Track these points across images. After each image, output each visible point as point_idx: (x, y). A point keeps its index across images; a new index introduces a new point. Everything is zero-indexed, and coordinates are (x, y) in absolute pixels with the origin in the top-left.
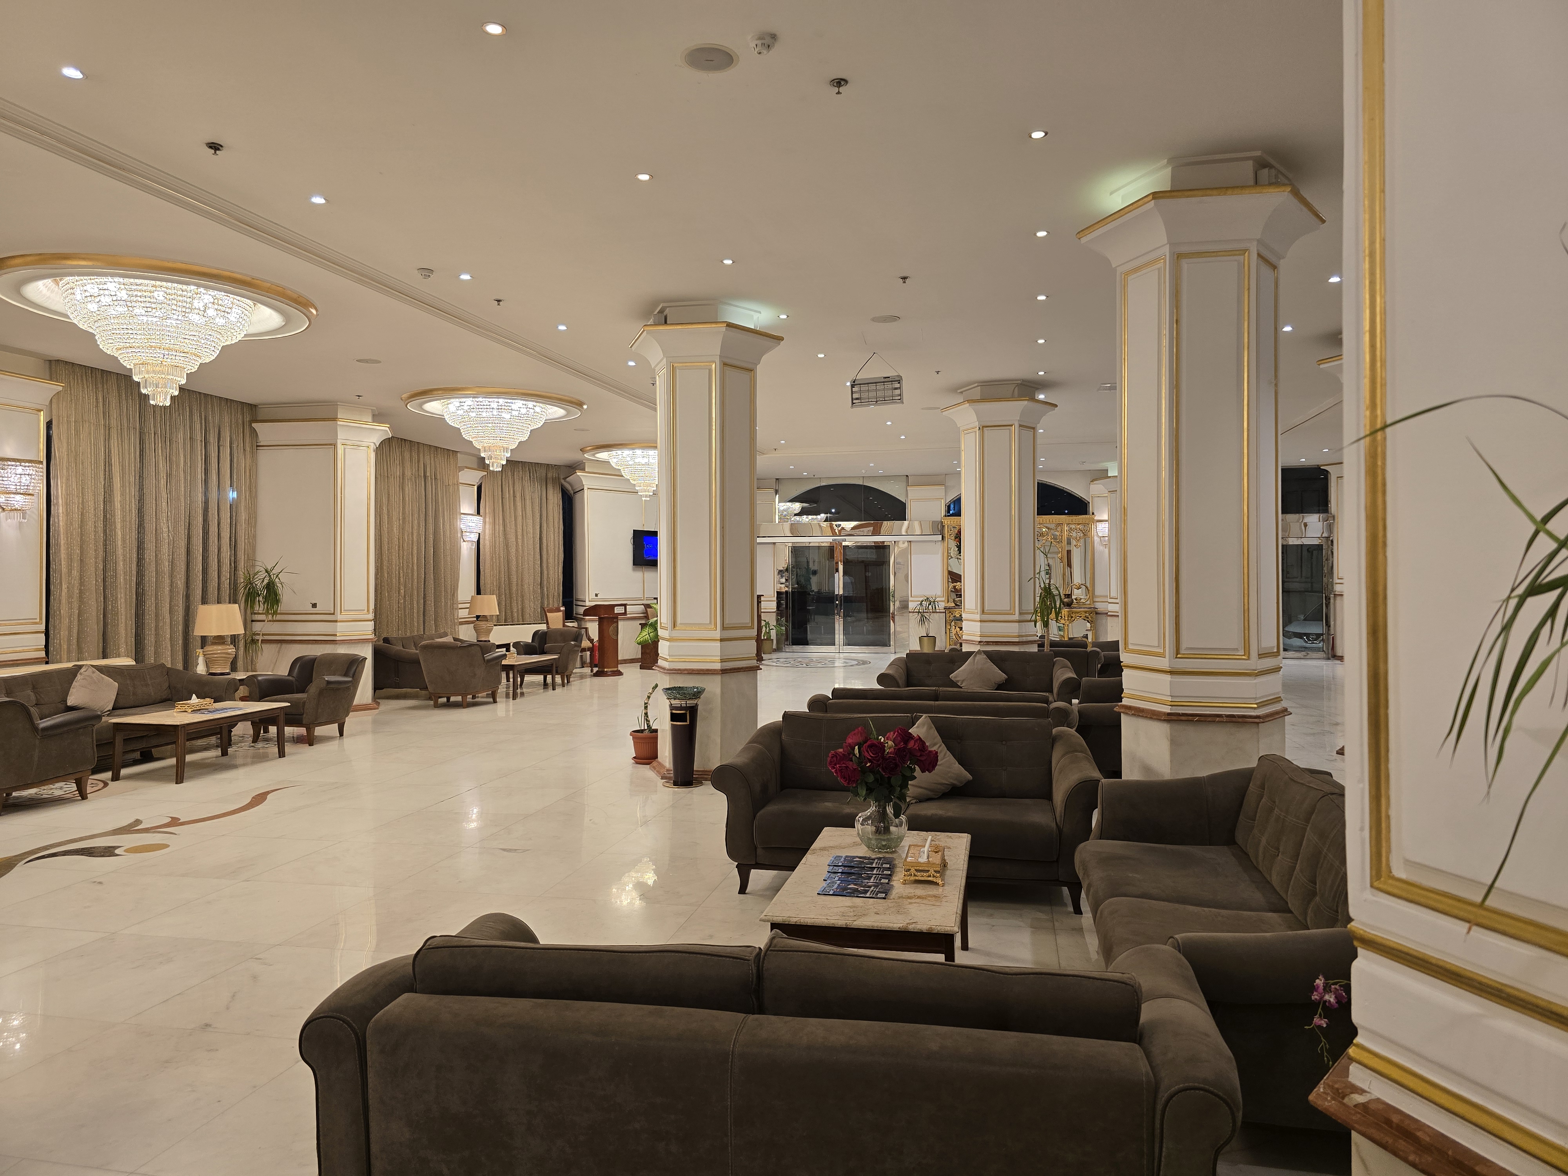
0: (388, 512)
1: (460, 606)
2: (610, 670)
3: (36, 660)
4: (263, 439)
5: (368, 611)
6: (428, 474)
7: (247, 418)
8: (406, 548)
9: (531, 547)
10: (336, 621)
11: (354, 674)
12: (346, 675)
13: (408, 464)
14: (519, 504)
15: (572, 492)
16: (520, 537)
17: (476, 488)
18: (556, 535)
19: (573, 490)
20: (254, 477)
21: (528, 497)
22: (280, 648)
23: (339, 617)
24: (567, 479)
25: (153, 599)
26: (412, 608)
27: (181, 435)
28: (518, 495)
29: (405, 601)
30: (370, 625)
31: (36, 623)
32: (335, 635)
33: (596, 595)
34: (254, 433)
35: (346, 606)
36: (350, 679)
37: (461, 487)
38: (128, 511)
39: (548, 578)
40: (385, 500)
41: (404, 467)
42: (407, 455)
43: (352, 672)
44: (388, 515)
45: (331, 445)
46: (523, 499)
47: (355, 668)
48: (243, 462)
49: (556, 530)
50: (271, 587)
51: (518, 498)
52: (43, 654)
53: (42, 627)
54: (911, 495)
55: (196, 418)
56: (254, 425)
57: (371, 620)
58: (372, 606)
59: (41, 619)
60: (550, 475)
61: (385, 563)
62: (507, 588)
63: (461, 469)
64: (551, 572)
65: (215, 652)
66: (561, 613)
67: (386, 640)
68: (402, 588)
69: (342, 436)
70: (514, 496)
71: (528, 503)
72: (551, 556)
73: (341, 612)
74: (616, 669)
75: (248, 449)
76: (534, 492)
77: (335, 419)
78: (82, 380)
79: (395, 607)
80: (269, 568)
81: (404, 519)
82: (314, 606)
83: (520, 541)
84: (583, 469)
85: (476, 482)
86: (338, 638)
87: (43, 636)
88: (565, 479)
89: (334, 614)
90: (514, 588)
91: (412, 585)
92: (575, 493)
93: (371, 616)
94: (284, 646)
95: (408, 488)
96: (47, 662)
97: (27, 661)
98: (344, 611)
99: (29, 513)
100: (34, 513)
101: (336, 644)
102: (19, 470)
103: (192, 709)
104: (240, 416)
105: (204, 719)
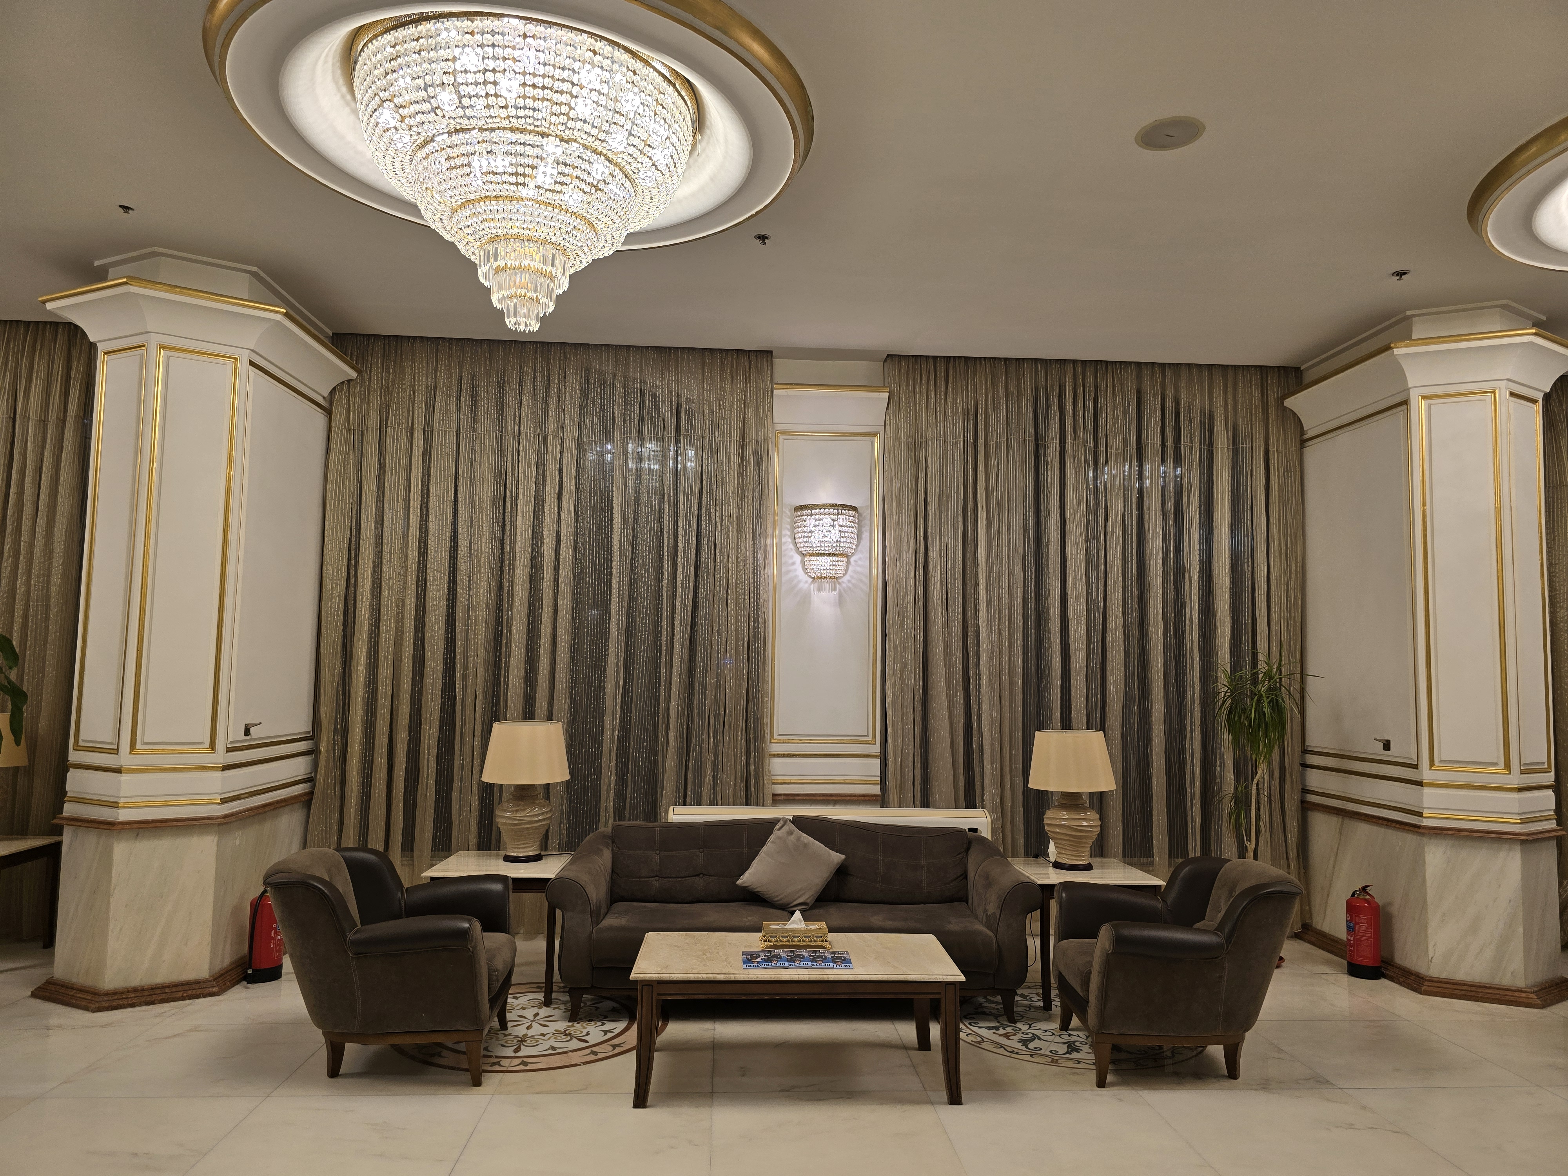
3: (863, 798)
4: (1311, 426)
5: (1511, 766)
7: (1276, 394)
10: (1421, 784)
22: (1342, 826)
23: (1427, 774)
31: (867, 743)
32: (1420, 814)
34: (1294, 419)
45: (1396, 407)
52: (876, 790)
53: (876, 749)
56: (1288, 402)
59: (874, 736)
65: (1057, 822)
73: (1431, 764)
82: (1387, 746)
86: (1426, 823)
87: (877, 762)
89: (1417, 767)
94: (1350, 824)
96: (882, 801)
97: (848, 798)
98: (1442, 761)
99: (849, 581)
100: (861, 581)
101: (1422, 834)
102: (827, 520)
103: (770, 941)
104: (1257, 394)
105: (700, 976)
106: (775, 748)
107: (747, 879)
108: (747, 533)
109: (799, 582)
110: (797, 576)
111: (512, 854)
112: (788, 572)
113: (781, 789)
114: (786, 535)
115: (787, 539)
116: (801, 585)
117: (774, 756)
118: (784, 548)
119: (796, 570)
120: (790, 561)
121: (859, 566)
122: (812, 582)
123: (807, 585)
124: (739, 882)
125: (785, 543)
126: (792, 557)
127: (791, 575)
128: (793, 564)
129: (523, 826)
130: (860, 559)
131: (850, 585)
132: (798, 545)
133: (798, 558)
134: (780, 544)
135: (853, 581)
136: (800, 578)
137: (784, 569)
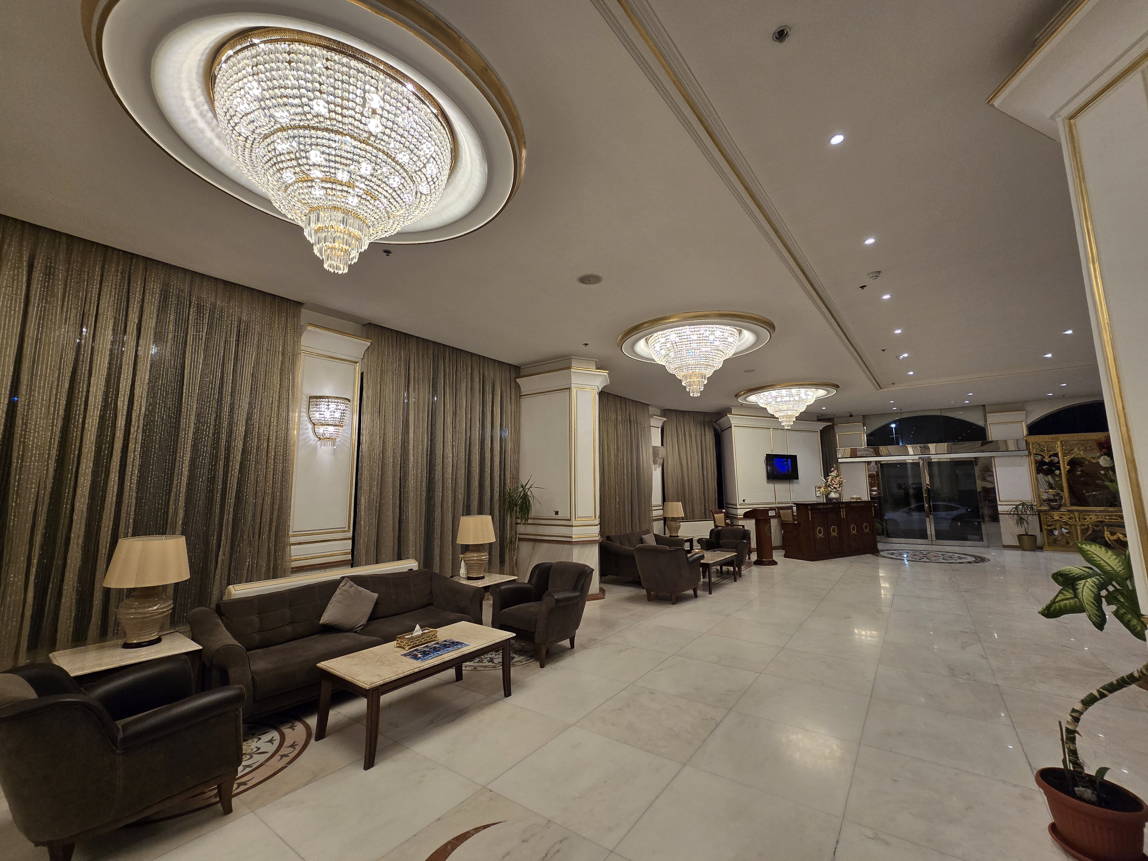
0: (608, 444)
1: (654, 508)
2: (767, 560)
3: (342, 563)
4: (524, 390)
5: (595, 517)
6: (632, 419)
7: (513, 376)
8: (619, 469)
9: (696, 467)
10: (572, 526)
11: (582, 588)
12: (575, 589)
13: (619, 412)
14: (688, 439)
15: (720, 431)
16: (689, 460)
17: (660, 429)
18: (712, 459)
19: (721, 429)
20: (518, 418)
21: (693, 434)
22: (534, 546)
23: (574, 523)
24: (718, 422)
25: (440, 509)
26: (624, 511)
27: (464, 385)
28: (687, 433)
29: (619, 506)
30: (597, 529)
31: (345, 531)
32: (572, 537)
33: (744, 501)
34: (518, 387)
35: (579, 514)
36: (577, 594)
37: (652, 428)
38: (421, 441)
39: (708, 488)
40: (605, 435)
41: (617, 415)
42: (619, 406)
43: (580, 586)
44: (608, 446)
45: (567, 389)
46: (690, 436)
47: (583, 581)
48: (509, 408)
49: (712, 456)
50: (525, 497)
51: (687, 435)
52: (349, 557)
53: (350, 535)
54: (989, 421)
55: (476, 373)
56: (518, 380)
57: (597, 525)
58: (598, 514)
59: (349, 528)
60: (706, 420)
61: (606, 480)
62: (683, 496)
63: (652, 416)
64: (710, 484)
65: (472, 558)
66: (723, 514)
67: (608, 538)
68: (617, 497)
69: (575, 380)
70: (685, 434)
71: (693, 437)
72: (710, 474)
73: (575, 519)
74: (771, 560)
75: (513, 397)
76: (696, 431)
77: (569, 368)
78: (388, 340)
79: (613, 510)
80: (524, 485)
81: (618, 449)
82: (557, 513)
83: (689, 463)
84: (731, 413)
85: (660, 425)
86: (573, 540)
87: (351, 541)
88: (716, 422)
89: (570, 520)
90: (687, 496)
91: (624, 495)
92: (722, 431)
93: (597, 521)
94: (537, 544)
95: (620, 427)
96: (352, 564)
97: (335, 564)
98: (578, 517)
99: (340, 441)
100: (346, 441)
101: (572, 544)
102: (333, 406)
103: (410, 645)
104: (508, 374)
105: (406, 673)
106: (292, 540)
107: (325, 618)
108: (284, 406)
109: (310, 440)
110: (309, 437)
111: (135, 642)
112: (304, 434)
113: (294, 564)
114: (303, 412)
115: (304, 414)
116: (311, 442)
117: (293, 544)
118: (302, 419)
119: (308, 433)
120: (305, 427)
121: (346, 433)
122: (318, 440)
123: (314, 442)
124: (321, 622)
125: (303, 416)
126: (306, 425)
127: (306, 436)
128: (307, 429)
129: (154, 617)
130: (346, 429)
131: (340, 443)
132: (312, 419)
133: (310, 426)
134: (299, 416)
135: (342, 441)
136: (311, 438)
137: (301, 432)
